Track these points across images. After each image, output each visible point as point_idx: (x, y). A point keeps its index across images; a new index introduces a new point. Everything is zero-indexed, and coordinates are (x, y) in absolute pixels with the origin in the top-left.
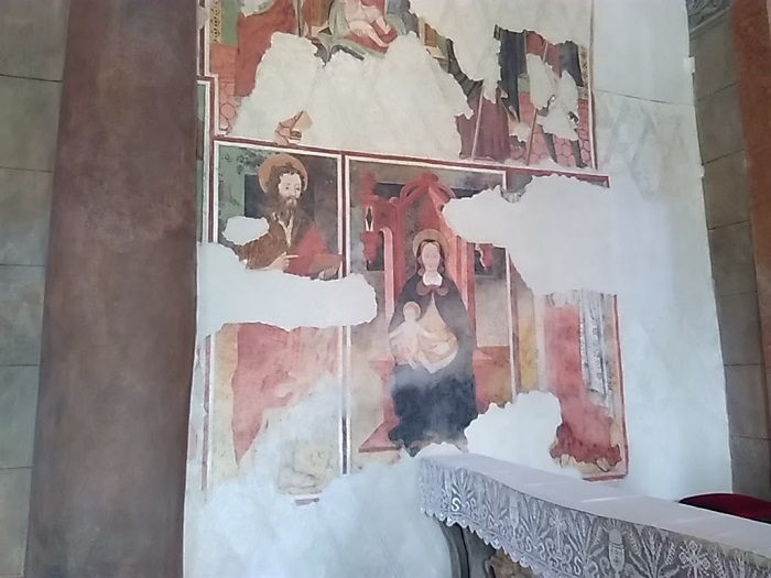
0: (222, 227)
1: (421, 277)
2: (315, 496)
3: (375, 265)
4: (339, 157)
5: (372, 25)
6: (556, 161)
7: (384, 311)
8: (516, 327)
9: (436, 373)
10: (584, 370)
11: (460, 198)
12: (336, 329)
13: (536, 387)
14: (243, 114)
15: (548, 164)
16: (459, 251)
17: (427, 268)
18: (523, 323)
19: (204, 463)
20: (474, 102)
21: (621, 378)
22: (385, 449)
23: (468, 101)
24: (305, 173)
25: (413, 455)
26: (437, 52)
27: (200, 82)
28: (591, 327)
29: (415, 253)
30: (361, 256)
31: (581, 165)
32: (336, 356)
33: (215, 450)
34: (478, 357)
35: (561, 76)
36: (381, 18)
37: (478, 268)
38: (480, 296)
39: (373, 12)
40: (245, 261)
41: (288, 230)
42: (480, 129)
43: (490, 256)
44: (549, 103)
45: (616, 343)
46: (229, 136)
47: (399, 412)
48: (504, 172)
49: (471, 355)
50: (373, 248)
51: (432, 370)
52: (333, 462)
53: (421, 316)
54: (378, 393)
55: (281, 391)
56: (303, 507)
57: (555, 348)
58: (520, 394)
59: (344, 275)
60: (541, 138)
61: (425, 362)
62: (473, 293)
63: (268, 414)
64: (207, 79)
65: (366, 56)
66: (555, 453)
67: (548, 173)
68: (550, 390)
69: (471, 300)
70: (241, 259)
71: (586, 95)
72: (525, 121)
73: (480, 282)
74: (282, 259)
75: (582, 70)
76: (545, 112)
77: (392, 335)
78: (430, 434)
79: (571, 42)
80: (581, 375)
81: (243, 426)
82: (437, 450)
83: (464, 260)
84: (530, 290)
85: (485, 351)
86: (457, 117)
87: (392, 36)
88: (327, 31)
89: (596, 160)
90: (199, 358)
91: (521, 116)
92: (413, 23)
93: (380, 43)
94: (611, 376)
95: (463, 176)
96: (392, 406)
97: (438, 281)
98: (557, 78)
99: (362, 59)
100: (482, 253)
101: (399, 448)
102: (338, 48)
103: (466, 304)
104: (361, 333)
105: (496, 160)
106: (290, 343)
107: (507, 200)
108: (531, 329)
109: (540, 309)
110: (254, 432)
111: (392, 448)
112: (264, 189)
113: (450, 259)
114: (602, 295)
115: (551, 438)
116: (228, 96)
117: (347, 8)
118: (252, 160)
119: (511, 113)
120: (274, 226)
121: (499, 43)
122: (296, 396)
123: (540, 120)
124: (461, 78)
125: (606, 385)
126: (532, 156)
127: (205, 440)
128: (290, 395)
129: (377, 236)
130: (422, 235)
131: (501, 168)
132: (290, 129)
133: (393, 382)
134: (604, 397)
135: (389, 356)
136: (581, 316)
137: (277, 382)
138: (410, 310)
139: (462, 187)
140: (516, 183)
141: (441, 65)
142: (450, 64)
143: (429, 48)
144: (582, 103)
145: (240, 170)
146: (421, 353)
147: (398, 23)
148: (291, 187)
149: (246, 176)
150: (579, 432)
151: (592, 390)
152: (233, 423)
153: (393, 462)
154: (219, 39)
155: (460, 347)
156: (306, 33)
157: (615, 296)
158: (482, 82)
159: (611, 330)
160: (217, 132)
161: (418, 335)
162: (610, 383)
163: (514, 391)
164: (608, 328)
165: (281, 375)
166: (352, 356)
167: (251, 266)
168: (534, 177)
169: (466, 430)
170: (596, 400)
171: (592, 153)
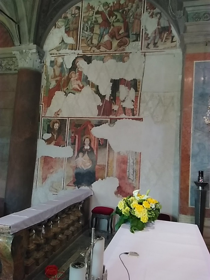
0: (42, 136)
1: (84, 147)
2: (57, 194)
3: (73, 144)
4: (67, 119)
5: (78, 85)
6: (125, 115)
7: (74, 154)
8: (108, 160)
9: (86, 170)
10: (127, 173)
11: (96, 126)
12: (63, 158)
13: (112, 176)
14: (48, 111)
15: (123, 116)
16: (95, 140)
17: (86, 144)
18: (110, 159)
19: (36, 183)
20: (103, 101)
21: (139, 176)
22: (73, 186)
23: (101, 101)
24: (59, 123)
25: (78, 188)
26: (94, 89)
27: (40, 105)
28: (131, 161)
29: (83, 141)
30: (70, 142)
31: (133, 115)
32: (63, 164)
33: (38, 181)
34: (97, 167)
35: (130, 90)
36: (80, 83)
37: (99, 144)
38: (99, 152)
39: (79, 82)
40: (46, 143)
41: (55, 136)
42: (104, 108)
43: (103, 141)
44: (125, 98)
45: (139, 166)
46: (45, 116)
47: (76, 178)
48: (109, 119)
49: (95, 166)
50: (73, 140)
51: (85, 169)
52: (61, 187)
53: (83, 156)
54: (72, 173)
55: (51, 171)
56: (54, 195)
57: (119, 166)
58: (107, 177)
59: (66, 146)
60: (122, 109)
61: (83, 167)
62: (97, 151)
63: (48, 175)
64: (42, 104)
65: (76, 93)
66: (116, 193)
67: (122, 119)
68: (116, 177)
69: (97, 153)
70: (46, 142)
71: (138, 94)
72: (117, 104)
73: (100, 148)
74: (54, 142)
75: (138, 87)
76: (124, 101)
77: (76, 160)
78: (83, 184)
79: (135, 79)
80: (126, 174)
81: (44, 177)
82: (84, 188)
83: (96, 143)
84: (113, 150)
85: (99, 165)
86: (98, 106)
87: (83, 87)
88: (68, 89)
89: (139, 113)
90: (37, 162)
91: (116, 103)
92: (88, 83)
93: (80, 89)
94: (136, 175)
95: (98, 121)
96: (75, 176)
97: (89, 147)
98: (129, 90)
99: (75, 94)
100: (101, 141)
101: (75, 186)
102: (70, 92)
103: (95, 153)
104: (69, 159)
105: (107, 116)
106: (54, 161)
107: (110, 126)
108: (113, 161)
109: (116, 155)
110: (46, 178)
111: (74, 186)
112: (51, 127)
113: (92, 142)
114: (136, 152)
115: (115, 189)
116: (45, 108)
117: (72, 82)
118: (49, 121)
119: (113, 103)
120: (52, 135)
121: (112, 84)
122: (54, 172)
123: (122, 104)
124: (100, 95)
125: (134, 177)
126: (118, 114)
127: (37, 179)
128: (53, 172)
129: (74, 137)
130: (86, 136)
131: (109, 118)
132: (57, 113)
133: (75, 171)
134: (133, 181)
135: (75, 165)
136: (128, 158)
137: (51, 169)
138: (81, 154)
139: (97, 124)
140: (113, 122)
141: (95, 93)
142: (97, 92)
143: (92, 88)
144: (136, 97)
145: (47, 123)
146: (82, 165)
147: (84, 83)
148: (57, 126)
149: (48, 125)
150: (124, 189)
151: (129, 178)
152: (42, 176)
153: (74, 189)
154: (45, 95)
155: (92, 164)
156: (63, 90)
157: (140, 153)
158: (105, 95)
159: (138, 162)
160: (43, 116)
161: (82, 160)
162: (135, 177)
163: (106, 176)
164: (137, 162)
165: (52, 167)
166: (67, 164)
167: (47, 144)
168: (118, 120)
169: (92, 184)
170: (130, 181)
171: (138, 111)
